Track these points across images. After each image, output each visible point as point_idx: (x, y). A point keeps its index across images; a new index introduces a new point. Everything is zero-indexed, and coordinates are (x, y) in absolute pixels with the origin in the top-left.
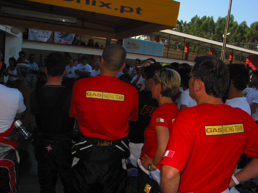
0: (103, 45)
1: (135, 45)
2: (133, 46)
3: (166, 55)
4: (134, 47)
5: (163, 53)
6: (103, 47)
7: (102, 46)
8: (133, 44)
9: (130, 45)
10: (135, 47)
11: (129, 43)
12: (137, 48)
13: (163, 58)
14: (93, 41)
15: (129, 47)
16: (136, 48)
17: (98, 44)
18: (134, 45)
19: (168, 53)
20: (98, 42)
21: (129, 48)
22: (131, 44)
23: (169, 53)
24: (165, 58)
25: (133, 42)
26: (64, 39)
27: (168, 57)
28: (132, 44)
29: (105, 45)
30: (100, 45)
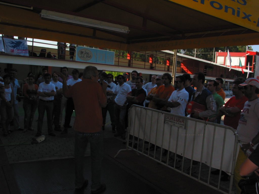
1: (88, 54)
2: (86, 55)
3: (117, 64)
4: (87, 56)
5: (115, 61)
6: (56, 58)
7: (55, 56)
8: (85, 53)
9: (83, 54)
11: (82, 52)
12: (90, 57)
14: (45, 51)
15: (82, 56)
16: (88, 58)
17: (51, 55)
19: (118, 62)
20: (50, 52)
21: (82, 58)
22: (84, 53)
24: (116, 67)
25: (86, 51)
26: (17, 49)
27: (119, 65)
28: (85, 54)
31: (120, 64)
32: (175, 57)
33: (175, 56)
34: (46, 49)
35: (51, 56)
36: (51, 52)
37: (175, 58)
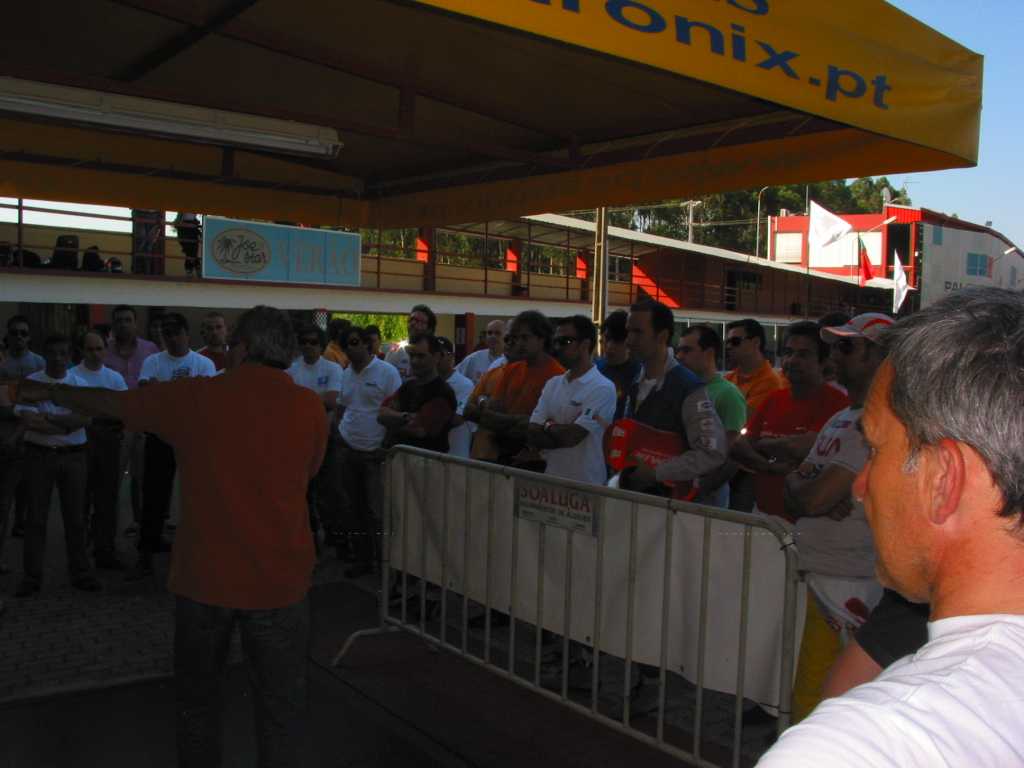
0: (119, 258)
1: (252, 249)
2: (243, 253)
3: (372, 280)
4: (248, 258)
5: (362, 271)
6: (119, 268)
7: (115, 263)
8: (241, 245)
9: (231, 251)
10: (252, 257)
11: (227, 243)
12: (259, 261)
13: (365, 293)
14: (75, 245)
15: (229, 257)
16: (255, 262)
17: (98, 257)
18: (249, 250)
19: (378, 273)
20: (95, 248)
21: (228, 265)
22: (235, 245)
23: (383, 270)
24: (371, 293)
25: (242, 236)
27: (381, 286)
28: (239, 247)
29: (130, 258)
30: (105, 258)
31: (385, 281)
32: (602, 244)
33: (599, 241)
34: (75, 237)
35: (102, 262)
36: (101, 248)
37: (599, 247)
